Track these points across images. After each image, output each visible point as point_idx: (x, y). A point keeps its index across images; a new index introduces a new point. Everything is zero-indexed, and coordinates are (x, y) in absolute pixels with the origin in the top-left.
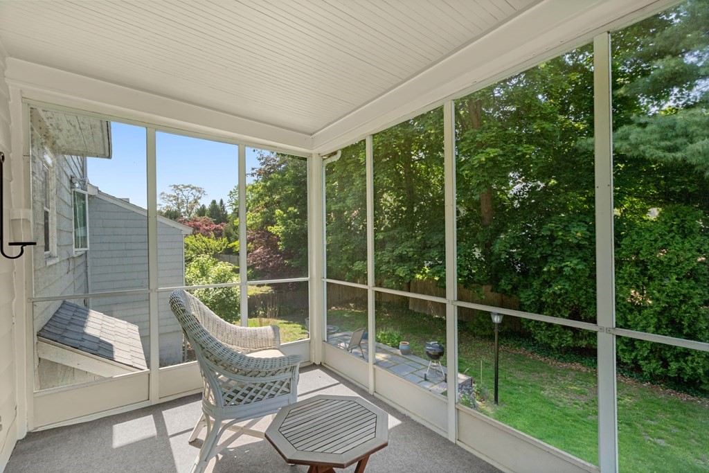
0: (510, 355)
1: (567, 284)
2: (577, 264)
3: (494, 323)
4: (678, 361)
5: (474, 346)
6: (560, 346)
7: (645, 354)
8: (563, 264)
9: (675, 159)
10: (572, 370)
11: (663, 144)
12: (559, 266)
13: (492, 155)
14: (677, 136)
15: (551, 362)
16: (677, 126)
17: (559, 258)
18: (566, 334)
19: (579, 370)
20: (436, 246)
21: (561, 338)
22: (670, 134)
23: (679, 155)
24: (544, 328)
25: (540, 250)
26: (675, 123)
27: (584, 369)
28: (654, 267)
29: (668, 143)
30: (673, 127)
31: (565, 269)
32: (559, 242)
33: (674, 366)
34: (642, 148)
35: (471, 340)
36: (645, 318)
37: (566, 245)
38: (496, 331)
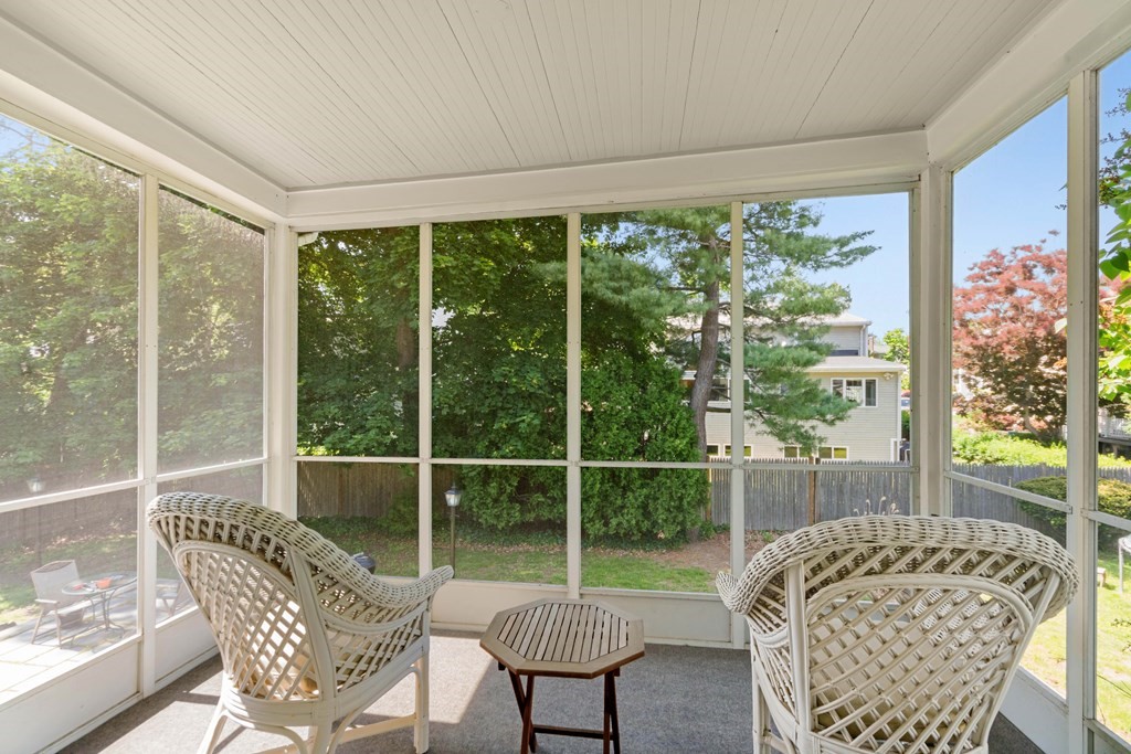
0: (445, 552)
1: (519, 444)
2: (533, 419)
3: (450, 507)
4: (617, 517)
5: (392, 552)
6: (507, 525)
7: (591, 515)
8: (518, 420)
9: (620, 302)
10: (521, 553)
11: (612, 284)
12: (512, 422)
13: (443, 266)
14: (621, 278)
15: (496, 549)
16: (622, 268)
17: (511, 411)
18: (514, 508)
19: (527, 551)
20: (332, 399)
21: (508, 514)
22: (616, 276)
23: (624, 298)
24: (490, 505)
25: (488, 401)
26: (620, 265)
27: (532, 549)
28: (599, 417)
29: (616, 285)
30: (618, 268)
31: (522, 425)
32: (512, 391)
33: (614, 522)
34: (595, 285)
35: (386, 544)
36: (592, 475)
37: (520, 395)
38: (452, 517)
